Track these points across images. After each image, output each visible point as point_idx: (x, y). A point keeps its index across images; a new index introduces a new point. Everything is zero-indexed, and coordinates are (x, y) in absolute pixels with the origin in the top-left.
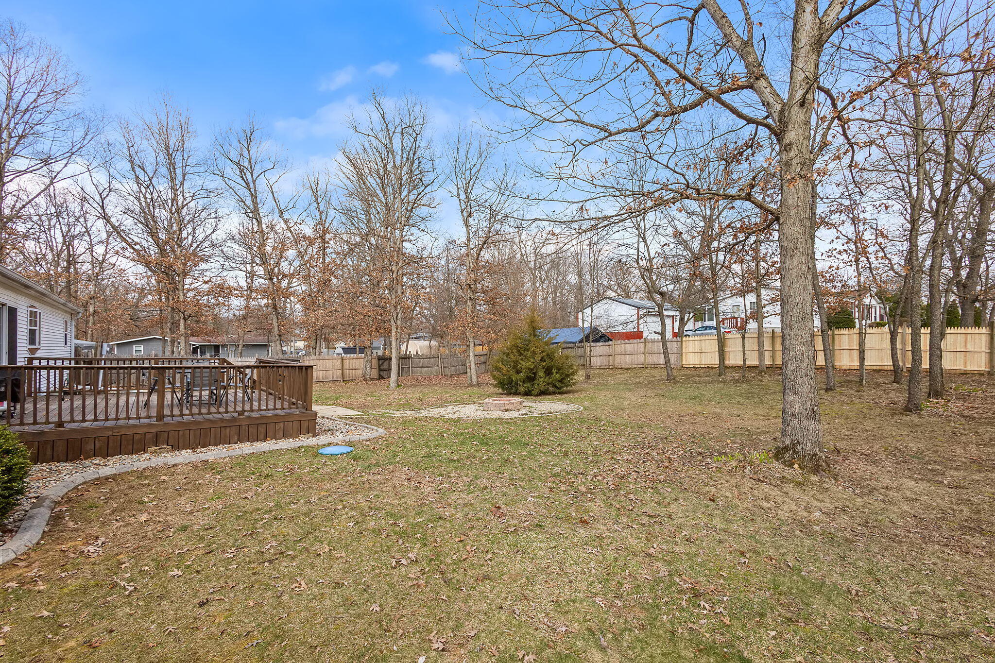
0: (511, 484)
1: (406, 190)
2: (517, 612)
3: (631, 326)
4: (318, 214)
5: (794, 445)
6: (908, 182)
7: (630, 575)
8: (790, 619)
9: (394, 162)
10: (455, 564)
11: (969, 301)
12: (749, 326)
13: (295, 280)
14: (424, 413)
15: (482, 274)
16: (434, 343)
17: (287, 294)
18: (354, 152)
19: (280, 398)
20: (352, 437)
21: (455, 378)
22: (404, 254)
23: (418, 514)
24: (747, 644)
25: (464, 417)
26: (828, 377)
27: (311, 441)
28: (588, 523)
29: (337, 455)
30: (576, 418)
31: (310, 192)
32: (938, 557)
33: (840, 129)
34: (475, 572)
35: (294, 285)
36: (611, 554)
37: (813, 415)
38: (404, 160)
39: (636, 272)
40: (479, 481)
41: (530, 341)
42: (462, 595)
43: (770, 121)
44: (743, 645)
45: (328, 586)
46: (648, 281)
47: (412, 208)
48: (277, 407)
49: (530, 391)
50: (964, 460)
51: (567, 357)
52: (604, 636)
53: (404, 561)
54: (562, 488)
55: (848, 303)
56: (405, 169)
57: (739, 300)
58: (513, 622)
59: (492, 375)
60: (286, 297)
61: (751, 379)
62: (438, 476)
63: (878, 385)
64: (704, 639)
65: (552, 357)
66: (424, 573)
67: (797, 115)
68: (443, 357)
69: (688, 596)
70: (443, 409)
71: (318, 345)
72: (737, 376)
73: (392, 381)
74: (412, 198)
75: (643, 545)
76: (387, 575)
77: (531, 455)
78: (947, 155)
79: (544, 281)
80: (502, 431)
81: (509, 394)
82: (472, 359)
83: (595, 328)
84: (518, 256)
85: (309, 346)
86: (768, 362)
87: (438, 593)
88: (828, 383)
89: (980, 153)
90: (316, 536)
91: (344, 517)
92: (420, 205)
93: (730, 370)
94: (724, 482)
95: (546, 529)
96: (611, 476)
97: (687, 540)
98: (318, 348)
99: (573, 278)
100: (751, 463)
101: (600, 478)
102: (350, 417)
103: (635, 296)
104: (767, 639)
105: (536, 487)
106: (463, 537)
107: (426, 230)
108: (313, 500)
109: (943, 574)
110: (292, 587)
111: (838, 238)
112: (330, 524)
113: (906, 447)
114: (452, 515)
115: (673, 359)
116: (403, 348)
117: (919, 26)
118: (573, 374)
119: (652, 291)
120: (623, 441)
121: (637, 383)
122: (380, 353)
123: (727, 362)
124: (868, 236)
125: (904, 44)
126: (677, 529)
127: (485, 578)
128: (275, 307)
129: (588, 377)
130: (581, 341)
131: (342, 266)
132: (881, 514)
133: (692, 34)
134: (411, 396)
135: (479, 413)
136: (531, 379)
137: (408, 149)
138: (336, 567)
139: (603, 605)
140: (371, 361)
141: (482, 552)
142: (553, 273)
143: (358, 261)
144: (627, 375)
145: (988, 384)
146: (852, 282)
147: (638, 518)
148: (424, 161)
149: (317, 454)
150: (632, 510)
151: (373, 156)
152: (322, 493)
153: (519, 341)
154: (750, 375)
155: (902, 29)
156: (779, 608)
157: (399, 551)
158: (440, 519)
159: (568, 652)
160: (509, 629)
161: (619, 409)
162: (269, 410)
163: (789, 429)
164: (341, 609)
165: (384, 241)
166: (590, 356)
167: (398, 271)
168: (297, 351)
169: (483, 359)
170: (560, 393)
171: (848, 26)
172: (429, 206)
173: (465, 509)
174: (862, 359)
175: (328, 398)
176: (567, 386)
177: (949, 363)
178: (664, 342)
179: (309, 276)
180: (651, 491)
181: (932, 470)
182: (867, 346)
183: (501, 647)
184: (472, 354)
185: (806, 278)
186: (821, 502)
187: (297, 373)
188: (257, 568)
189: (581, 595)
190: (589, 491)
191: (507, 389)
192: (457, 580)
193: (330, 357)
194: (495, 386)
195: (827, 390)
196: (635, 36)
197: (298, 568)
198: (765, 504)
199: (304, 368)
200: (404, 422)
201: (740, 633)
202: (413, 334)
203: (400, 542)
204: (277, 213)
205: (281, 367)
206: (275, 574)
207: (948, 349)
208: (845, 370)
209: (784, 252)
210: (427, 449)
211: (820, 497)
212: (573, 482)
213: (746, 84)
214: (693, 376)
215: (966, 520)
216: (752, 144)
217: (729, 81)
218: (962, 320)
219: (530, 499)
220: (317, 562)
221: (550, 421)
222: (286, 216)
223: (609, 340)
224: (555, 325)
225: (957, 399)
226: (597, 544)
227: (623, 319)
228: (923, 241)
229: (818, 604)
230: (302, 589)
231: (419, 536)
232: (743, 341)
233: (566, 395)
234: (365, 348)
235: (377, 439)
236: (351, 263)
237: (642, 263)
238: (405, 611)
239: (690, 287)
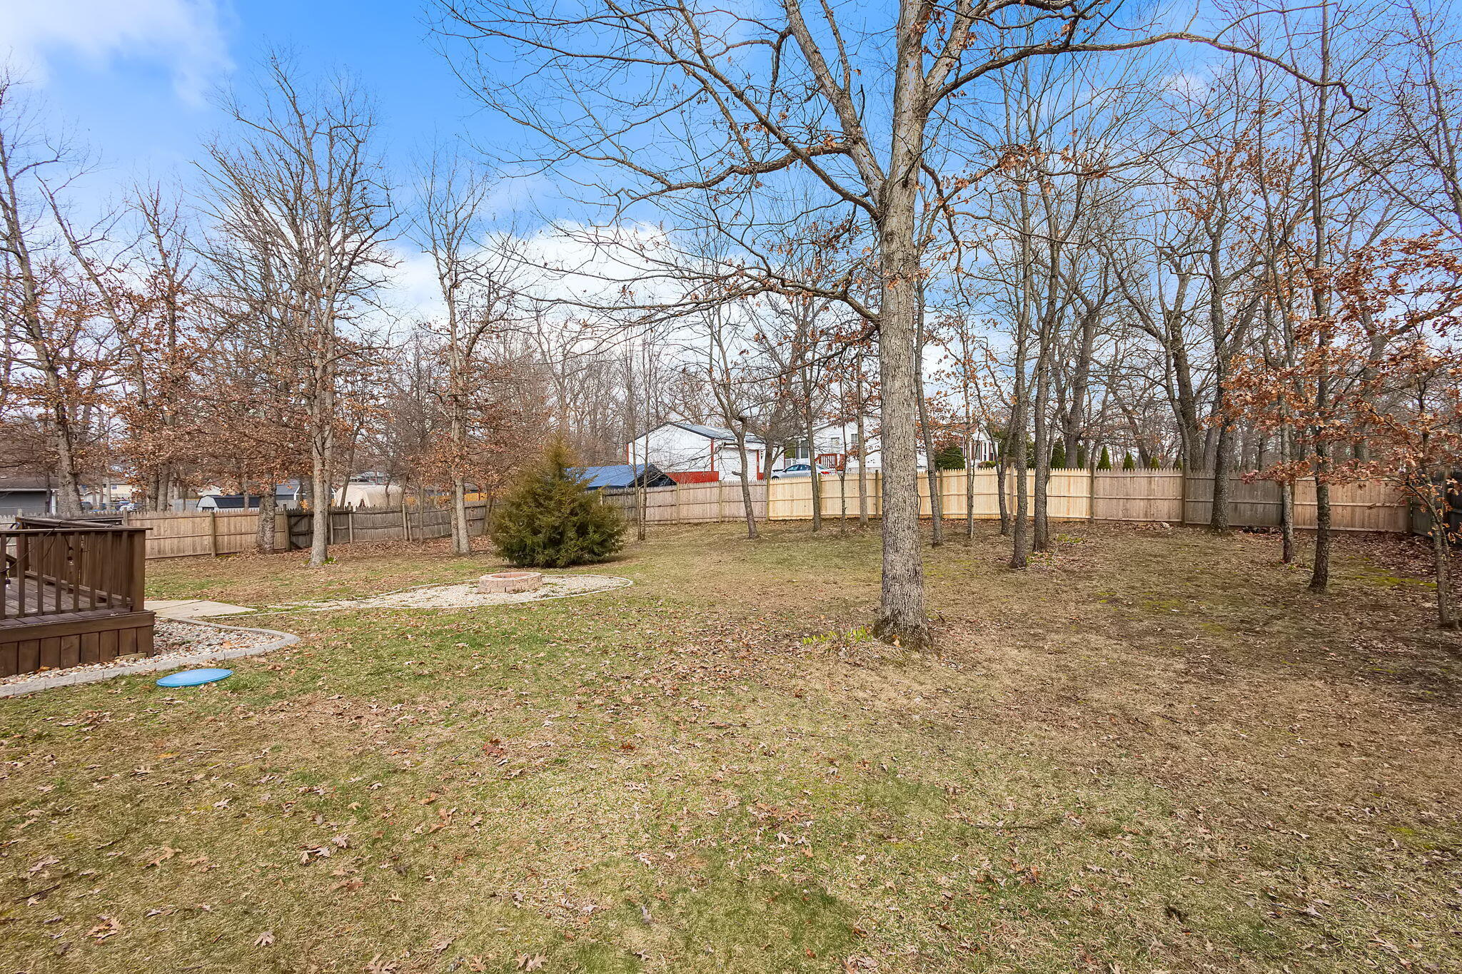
0: (518, 704)
1: (340, 233)
2: (520, 897)
3: (701, 463)
4: (159, 257)
5: (896, 615)
6: (1016, 295)
7: (688, 813)
8: (881, 837)
9: (316, 183)
10: (417, 841)
11: (1073, 439)
12: (849, 465)
13: (108, 373)
14: (374, 603)
15: (476, 380)
16: (394, 488)
17: (92, 397)
18: (234, 153)
19: (71, 591)
20: (232, 651)
21: (431, 544)
22: (335, 340)
23: (355, 769)
24: (831, 878)
25: (445, 606)
26: (935, 529)
27: (143, 665)
28: (632, 749)
29: (196, 686)
30: (622, 597)
31: (141, 214)
32: (1036, 736)
33: (946, 222)
34: (453, 847)
35: (106, 382)
36: (663, 787)
37: (916, 576)
38: (335, 181)
39: (708, 387)
40: (466, 704)
41: (553, 485)
42: (428, 887)
43: (869, 200)
44: (826, 880)
45: (170, 918)
46: (724, 400)
47: (351, 263)
48: (64, 607)
49: (554, 561)
50: (1064, 621)
51: (611, 509)
52: (648, 905)
53: (324, 851)
54: (598, 702)
55: (956, 437)
56: (337, 198)
57: (838, 431)
58: (512, 914)
59: (493, 538)
60: (89, 405)
61: (851, 534)
62: (395, 703)
63: (986, 538)
64: (780, 883)
65: (588, 508)
66: (361, 865)
67: (899, 197)
68: (411, 510)
69: (762, 829)
70: (409, 595)
71: (161, 491)
72: (835, 530)
73: (314, 552)
74: (350, 246)
75: (707, 768)
76: (292, 879)
77: (552, 657)
78: (1053, 268)
79: (578, 394)
80: (507, 623)
81: (521, 566)
82: (460, 513)
83: (652, 466)
84: (538, 356)
85: (142, 496)
86: (871, 511)
87: (385, 892)
88: (934, 537)
89: (1085, 270)
90: (146, 834)
91: (207, 792)
92: (367, 259)
93: (828, 522)
94: (814, 670)
95: (570, 765)
96: (669, 676)
97: (765, 754)
98: (161, 498)
99: (621, 392)
100: (847, 643)
101: (652, 681)
102: (229, 618)
103: (709, 420)
104: (855, 866)
105: (556, 704)
106: (433, 796)
107: (377, 302)
108: (143, 771)
109: (1039, 754)
110: (91, 932)
111: (946, 357)
112: (177, 809)
113: (1010, 610)
114: (417, 763)
115: (757, 509)
116: (338, 496)
117: (1027, 111)
118: (619, 533)
119: (732, 416)
120: (688, 627)
121: (709, 544)
122: (292, 505)
123: (823, 513)
124: (978, 356)
125: (1012, 130)
126: (753, 741)
127: (470, 853)
128: (62, 421)
129: (642, 537)
130: (632, 485)
131: (210, 352)
132: (983, 692)
133: (778, 67)
134: (350, 576)
135: (471, 597)
136: (555, 542)
137: (343, 164)
138: (187, 880)
139: (649, 863)
140: (273, 519)
141: (466, 814)
142: (591, 383)
143: (246, 347)
144: (697, 532)
145: (1089, 534)
146: (962, 413)
147: (703, 732)
148: (371, 187)
149: (153, 688)
150: (695, 722)
151: (272, 165)
152: (164, 756)
153: (536, 485)
154: (850, 529)
155: (1011, 112)
156: (870, 825)
157: (316, 836)
158: (395, 772)
159: (594, 941)
160: (505, 926)
161: (682, 581)
162: (44, 614)
163: (890, 596)
164: (196, 954)
165: (299, 315)
166: (645, 507)
167: (325, 367)
168: (116, 503)
169: (479, 513)
170: (600, 562)
171: (954, 96)
172: (383, 263)
173: (439, 751)
174: (970, 506)
175: (184, 586)
176: (610, 551)
177: (1055, 510)
178: (745, 486)
179: (140, 366)
180: (723, 692)
181: (1034, 635)
182: (975, 491)
183: (490, 955)
184: (459, 506)
185: (909, 405)
186: (922, 684)
187: (109, 543)
188: (9, 911)
189: (618, 854)
190: (637, 701)
191: (516, 558)
192: (421, 866)
193: (187, 513)
194: (498, 555)
195: (934, 545)
196: (700, 52)
197: (105, 896)
198: (861, 694)
199: (125, 535)
200: (335, 621)
201: (825, 865)
202: (358, 471)
203: (319, 819)
204: (66, 247)
205: (72, 533)
206: (53, 915)
207: (1053, 494)
208: (953, 520)
209: (885, 372)
210: (376, 662)
211: (922, 678)
212: (613, 691)
213: (842, 146)
214: (783, 532)
215: (1064, 689)
216: (849, 227)
217: (821, 139)
218: (1066, 460)
219: (547, 723)
220: (149, 880)
221: (583, 604)
222: (86, 253)
223: (672, 483)
224: (593, 462)
225: (1060, 551)
226: (643, 776)
227: (691, 453)
228: (1030, 367)
229: (914, 811)
230: (112, 932)
231: (354, 805)
232: (843, 485)
233: (608, 565)
234: (262, 497)
235: (281, 651)
236: (231, 348)
237: (717, 375)
238: (323, 934)
239: (778, 412)
